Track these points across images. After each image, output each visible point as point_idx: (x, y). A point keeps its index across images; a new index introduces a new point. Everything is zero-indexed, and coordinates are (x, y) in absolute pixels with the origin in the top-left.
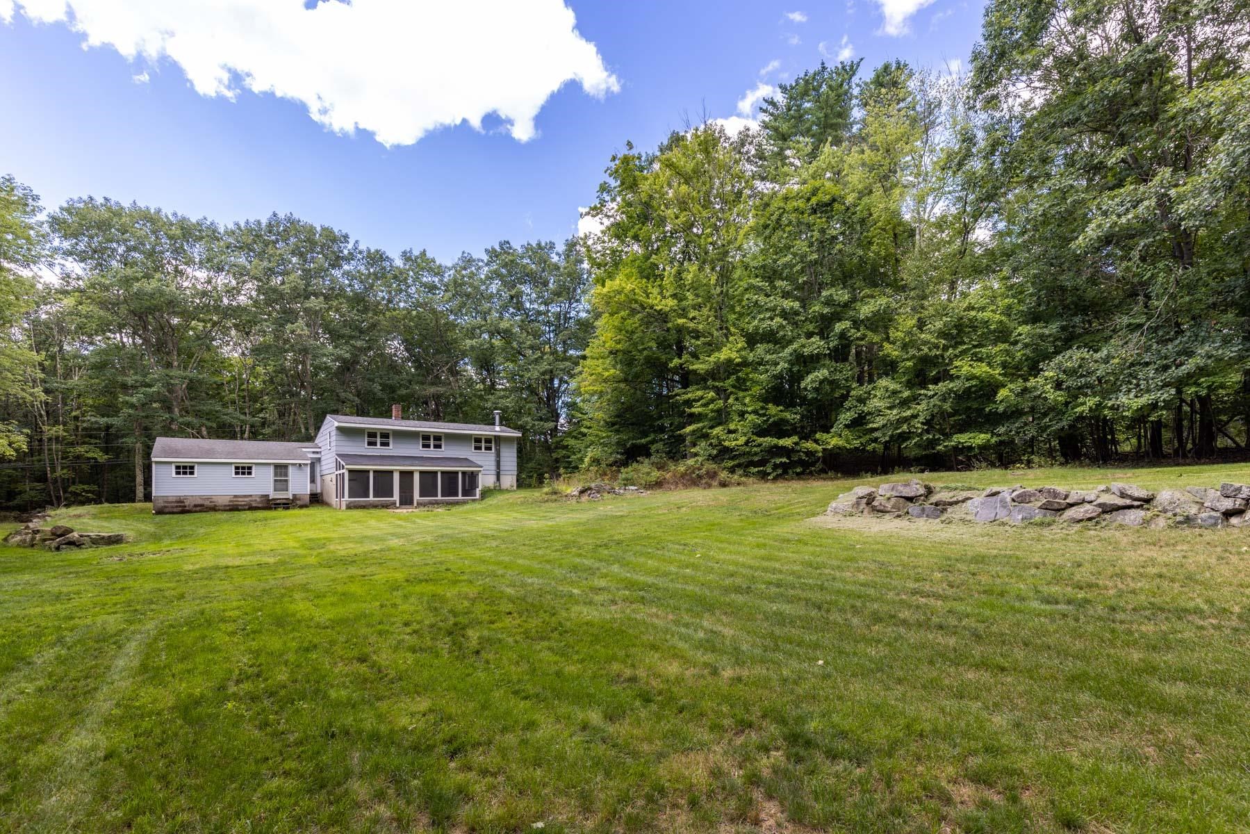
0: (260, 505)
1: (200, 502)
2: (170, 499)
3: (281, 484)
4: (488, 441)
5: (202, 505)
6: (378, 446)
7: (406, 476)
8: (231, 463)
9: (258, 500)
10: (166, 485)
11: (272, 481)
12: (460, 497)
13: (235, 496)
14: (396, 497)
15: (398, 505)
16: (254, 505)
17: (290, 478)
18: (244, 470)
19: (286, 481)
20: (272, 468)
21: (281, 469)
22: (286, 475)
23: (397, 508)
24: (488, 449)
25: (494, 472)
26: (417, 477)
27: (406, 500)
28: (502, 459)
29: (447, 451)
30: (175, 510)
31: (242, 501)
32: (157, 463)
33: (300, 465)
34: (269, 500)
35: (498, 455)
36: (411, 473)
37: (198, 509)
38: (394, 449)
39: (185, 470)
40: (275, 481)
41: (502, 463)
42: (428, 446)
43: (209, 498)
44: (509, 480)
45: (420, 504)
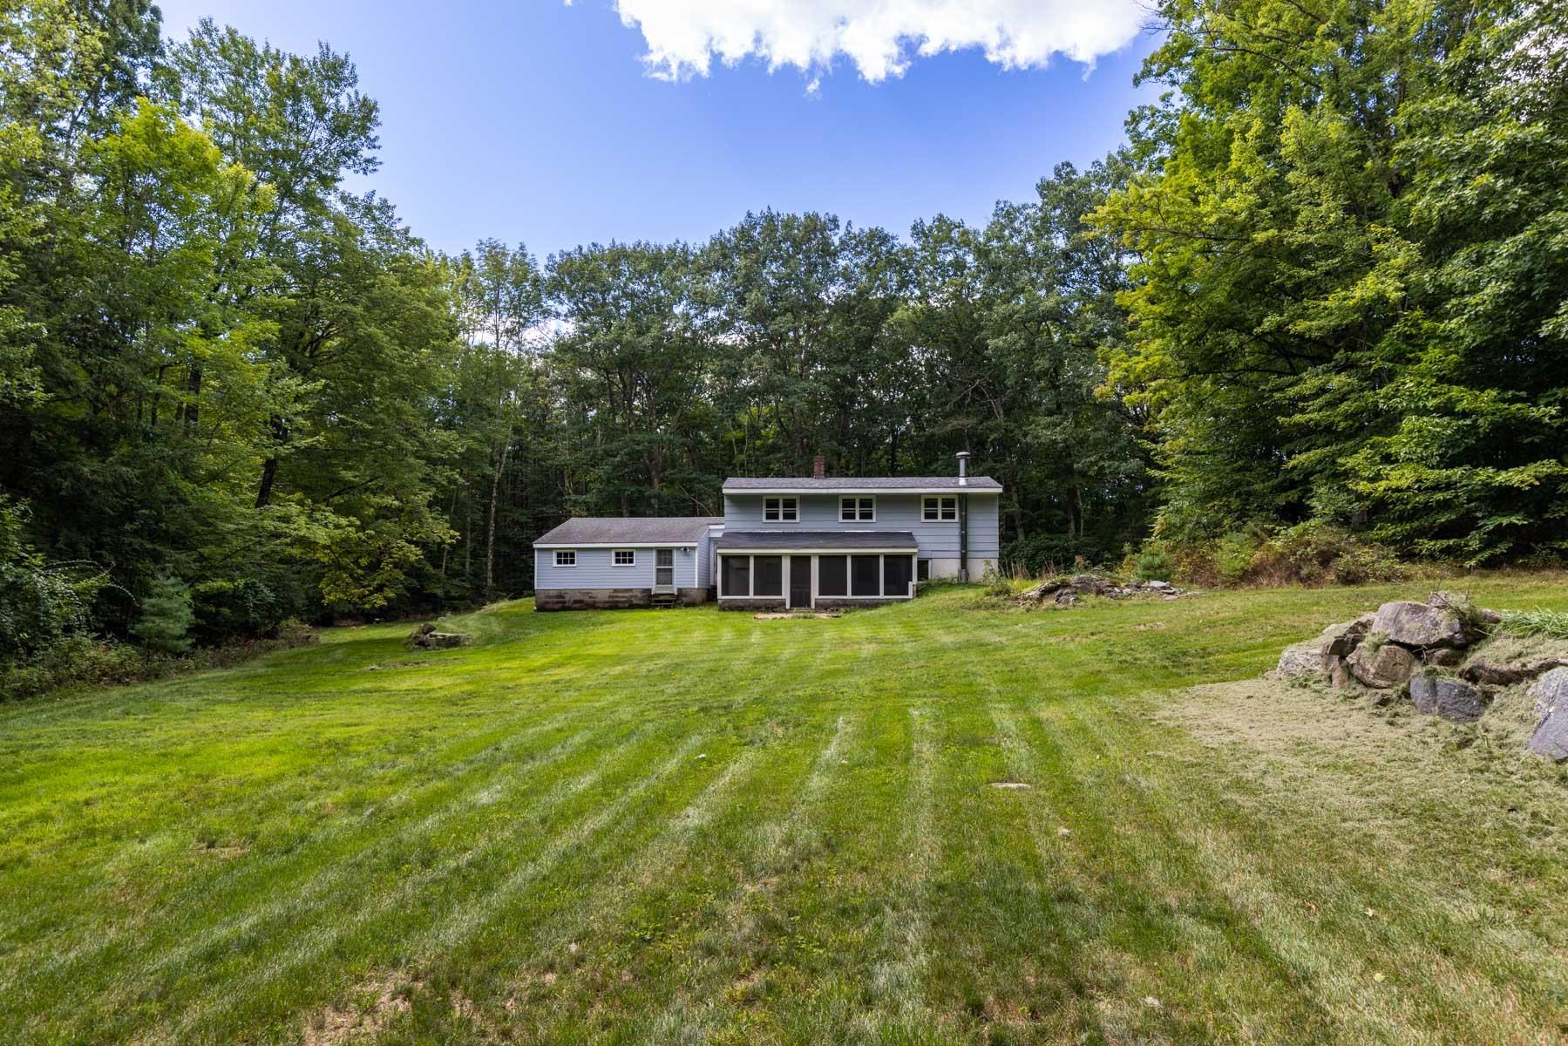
0: (641, 602)
1: (578, 597)
2: (552, 593)
3: (665, 575)
4: (948, 502)
5: (581, 601)
6: (781, 518)
7: (800, 563)
8: (611, 549)
9: (639, 595)
10: (549, 576)
11: (654, 571)
12: (882, 596)
13: (615, 591)
14: (786, 594)
15: (788, 607)
16: (635, 602)
17: (675, 567)
18: (625, 557)
19: (671, 570)
20: (653, 556)
21: (664, 555)
22: (671, 563)
23: (787, 611)
24: (948, 516)
25: (958, 555)
26: (815, 565)
27: (800, 599)
28: (971, 532)
29: (880, 523)
30: (556, 607)
31: (622, 597)
32: (539, 549)
33: (685, 549)
34: (651, 596)
35: (964, 526)
36: (807, 558)
37: (578, 605)
38: (804, 522)
39: (566, 557)
40: (658, 570)
41: (970, 539)
42: (852, 516)
43: (588, 592)
44: (984, 565)
45: (822, 607)
